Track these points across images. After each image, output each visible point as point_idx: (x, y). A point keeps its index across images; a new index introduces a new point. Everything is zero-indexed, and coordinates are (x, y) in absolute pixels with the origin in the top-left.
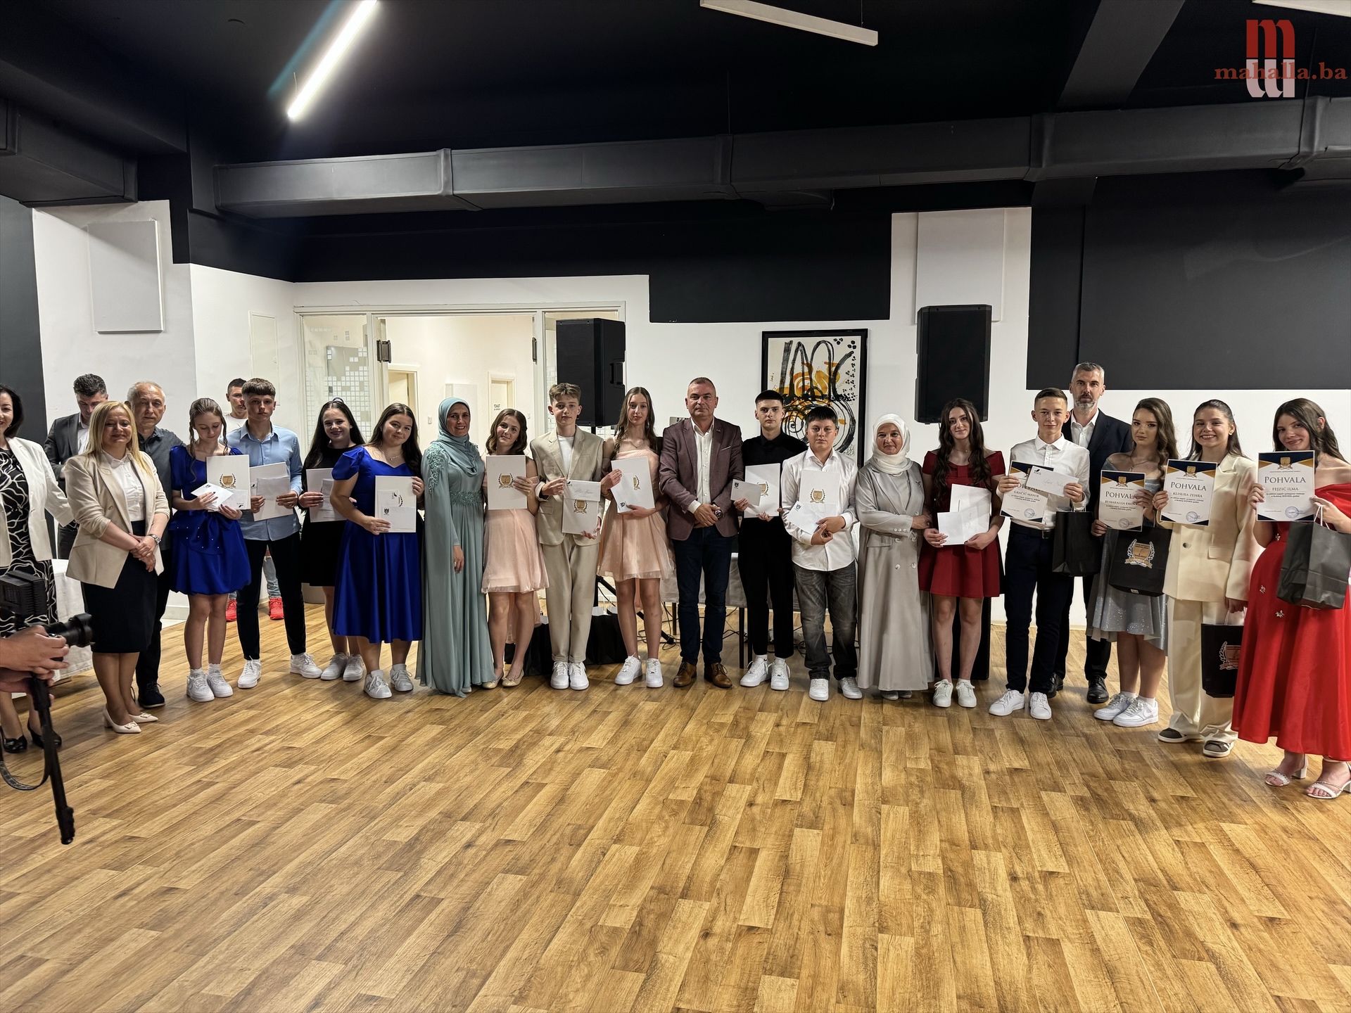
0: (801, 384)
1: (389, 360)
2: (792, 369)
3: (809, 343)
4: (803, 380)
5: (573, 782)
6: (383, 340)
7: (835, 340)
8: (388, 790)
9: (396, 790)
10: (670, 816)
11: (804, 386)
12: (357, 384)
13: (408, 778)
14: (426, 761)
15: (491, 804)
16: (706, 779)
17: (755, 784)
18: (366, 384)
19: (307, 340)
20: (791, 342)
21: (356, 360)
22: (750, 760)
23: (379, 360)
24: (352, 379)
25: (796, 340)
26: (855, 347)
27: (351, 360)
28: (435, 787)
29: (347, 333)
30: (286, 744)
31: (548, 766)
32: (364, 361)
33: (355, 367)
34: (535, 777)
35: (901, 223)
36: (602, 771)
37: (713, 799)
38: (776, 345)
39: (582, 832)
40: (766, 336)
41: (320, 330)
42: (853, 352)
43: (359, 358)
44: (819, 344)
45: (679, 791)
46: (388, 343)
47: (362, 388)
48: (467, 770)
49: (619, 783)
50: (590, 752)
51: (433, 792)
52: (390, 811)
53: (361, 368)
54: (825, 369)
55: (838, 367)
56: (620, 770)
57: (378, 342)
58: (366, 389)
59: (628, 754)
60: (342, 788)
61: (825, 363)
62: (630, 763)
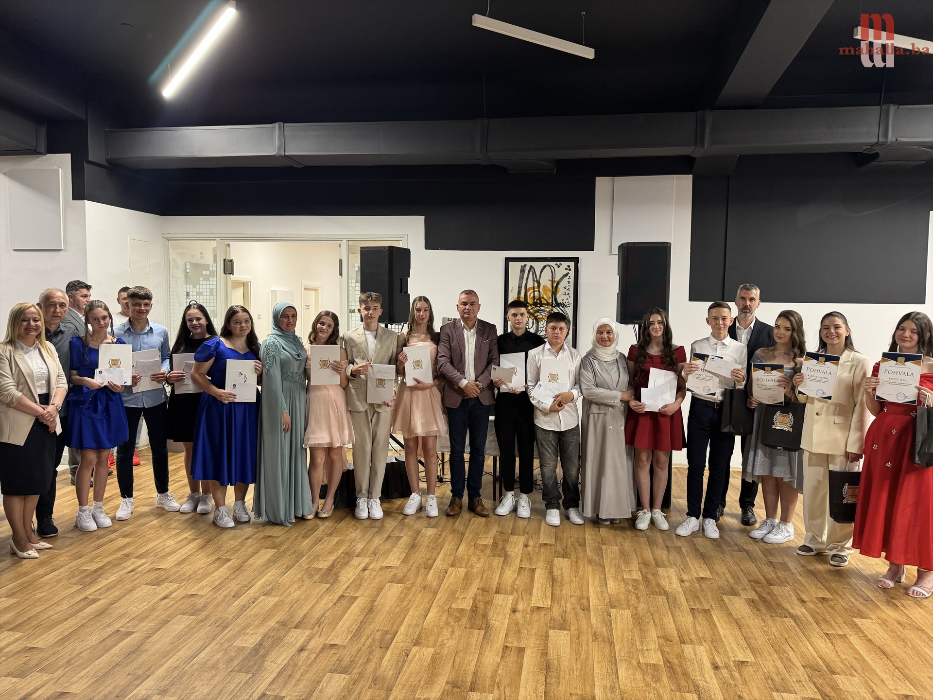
0: (532, 295)
1: (232, 273)
2: (526, 284)
3: (538, 266)
4: (534, 292)
5: (378, 595)
6: (228, 258)
7: (556, 264)
8: (236, 603)
9: (243, 603)
10: (455, 622)
11: (534, 296)
12: (208, 290)
13: (251, 593)
14: (264, 579)
15: (316, 614)
16: (479, 591)
17: (515, 594)
18: (215, 290)
19: (171, 258)
20: (525, 265)
21: (208, 273)
22: (510, 575)
23: (224, 273)
24: (205, 286)
25: (529, 264)
26: (570, 270)
27: (204, 273)
28: (272, 600)
29: (202, 253)
30: (155, 566)
31: (358, 583)
32: (213, 274)
33: (206, 278)
34: (348, 591)
35: (602, 185)
36: (400, 585)
37: (485, 608)
38: (515, 267)
39: (389, 637)
40: (508, 260)
41: (182, 251)
42: (568, 273)
43: (210, 272)
44: (545, 267)
45: (459, 601)
46: (231, 261)
47: (211, 293)
48: (296, 586)
49: (413, 595)
50: (389, 570)
51: (271, 604)
52: (239, 621)
53: (211, 279)
54: (549, 285)
55: (558, 283)
56: (413, 584)
57: (224, 260)
58: (215, 294)
59: (418, 571)
60: (200, 602)
61: (549, 280)
62: (420, 578)
